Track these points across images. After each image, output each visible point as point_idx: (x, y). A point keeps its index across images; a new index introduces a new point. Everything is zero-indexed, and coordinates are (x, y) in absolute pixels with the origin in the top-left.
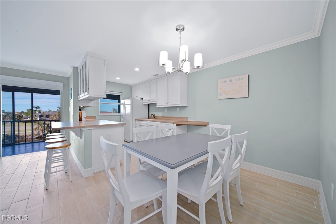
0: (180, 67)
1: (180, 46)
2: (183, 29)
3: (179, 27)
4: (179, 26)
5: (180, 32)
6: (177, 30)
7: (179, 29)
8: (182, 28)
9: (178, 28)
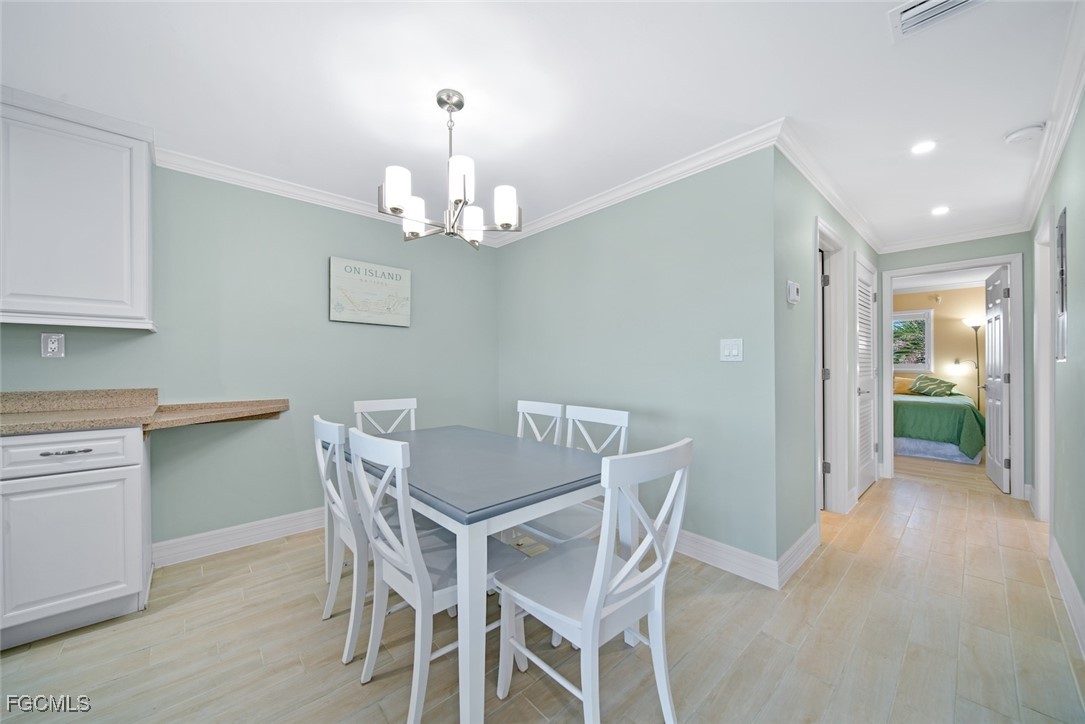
0: (453, 221)
1: (451, 155)
2: (460, 105)
3: (449, 97)
4: (450, 93)
5: (450, 111)
6: (441, 102)
7: (446, 103)
8: (455, 99)
9: (445, 98)
